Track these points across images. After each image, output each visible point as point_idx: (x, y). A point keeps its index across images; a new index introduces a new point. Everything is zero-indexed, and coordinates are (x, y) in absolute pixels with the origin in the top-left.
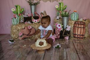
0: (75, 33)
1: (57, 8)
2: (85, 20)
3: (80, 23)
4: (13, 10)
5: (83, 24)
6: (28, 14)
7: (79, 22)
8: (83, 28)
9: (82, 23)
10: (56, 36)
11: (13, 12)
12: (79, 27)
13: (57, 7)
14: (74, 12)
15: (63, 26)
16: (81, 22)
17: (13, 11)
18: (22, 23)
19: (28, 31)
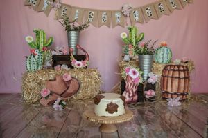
0: (165, 90)
1: (123, 38)
2: (187, 62)
3: (177, 68)
4: (30, 39)
5: (184, 71)
6: (61, 48)
7: (174, 66)
8: (185, 78)
9: (181, 68)
10: (129, 97)
11: (30, 44)
12: (176, 78)
13: (124, 35)
14: (162, 45)
15: (141, 73)
16: (179, 66)
17: (29, 42)
18: (49, 68)
19: (63, 84)
